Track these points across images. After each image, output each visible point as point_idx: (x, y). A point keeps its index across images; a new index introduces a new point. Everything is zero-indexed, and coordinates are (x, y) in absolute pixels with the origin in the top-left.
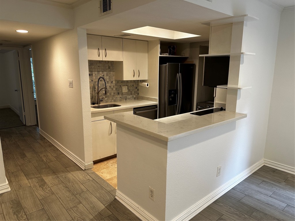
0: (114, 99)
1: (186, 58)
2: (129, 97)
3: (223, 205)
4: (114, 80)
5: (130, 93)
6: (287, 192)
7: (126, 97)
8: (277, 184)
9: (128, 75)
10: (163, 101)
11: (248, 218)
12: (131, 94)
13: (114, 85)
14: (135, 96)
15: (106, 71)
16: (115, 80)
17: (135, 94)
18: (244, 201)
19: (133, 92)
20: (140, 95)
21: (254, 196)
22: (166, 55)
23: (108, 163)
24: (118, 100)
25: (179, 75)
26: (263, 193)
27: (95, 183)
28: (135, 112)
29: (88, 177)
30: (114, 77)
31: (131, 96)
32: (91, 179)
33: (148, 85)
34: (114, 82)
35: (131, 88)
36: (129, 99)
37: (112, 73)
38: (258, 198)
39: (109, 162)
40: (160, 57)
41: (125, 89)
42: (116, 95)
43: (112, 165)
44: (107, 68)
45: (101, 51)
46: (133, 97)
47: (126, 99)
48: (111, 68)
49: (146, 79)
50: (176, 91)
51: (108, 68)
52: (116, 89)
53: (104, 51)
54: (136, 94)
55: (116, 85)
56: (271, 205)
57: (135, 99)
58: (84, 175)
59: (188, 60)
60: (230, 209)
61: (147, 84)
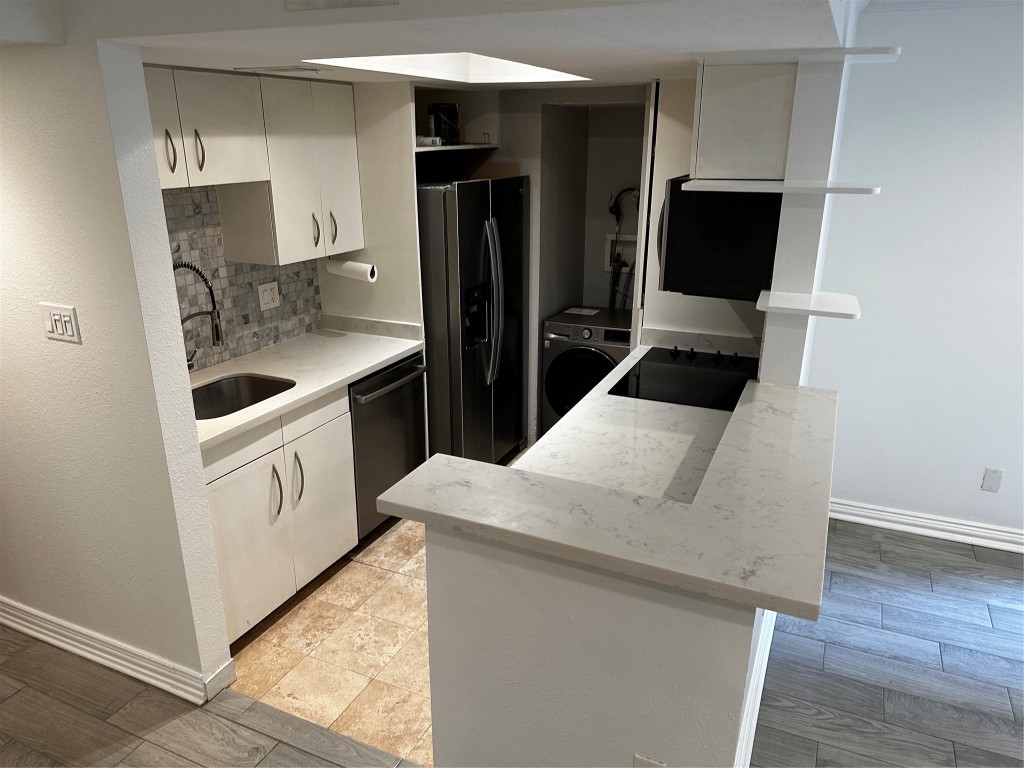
0: (231, 346)
2: (288, 325)
3: (792, 705)
4: (222, 261)
5: (288, 308)
6: (912, 597)
7: (276, 328)
8: (871, 576)
11: (887, 730)
12: (295, 313)
13: (225, 283)
14: (307, 320)
15: (186, 229)
16: (228, 265)
17: (307, 312)
18: (835, 666)
19: (300, 304)
20: (331, 310)
21: (848, 639)
22: (434, 144)
23: (283, 638)
24: (249, 349)
25: (490, 225)
26: (859, 620)
27: (297, 755)
28: (355, 399)
29: (244, 739)
30: (220, 251)
31: (295, 320)
32: (262, 742)
33: (372, 274)
34: (223, 272)
35: (292, 287)
36: (288, 334)
37: (209, 231)
38: (862, 645)
39: (284, 631)
40: (417, 154)
41: (268, 298)
42: (237, 329)
43: (308, 645)
44: (190, 210)
45: (177, 142)
46: (301, 321)
47: (277, 338)
48: (205, 209)
49: (358, 244)
50: (486, 289)
51: (191, 213)
52: (235, 300)
53: (189, 141)
54: (313, 311)
55: (231, 284)
56: (908, 660)
57: (309, 329)
58: (220, 735)
59: (495, 159)
60: (820, 713)
61: (368, 267)
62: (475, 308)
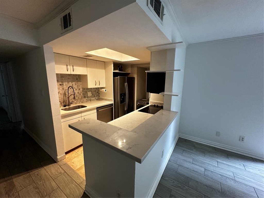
0: (82, 101)
1: (129, 74)
2: (93, 99)
3: (168, 179)
4: (81, 88)
5: (93, 96)
6: (200, 157)
7: (91, 99)
9: (91, 85)
10: (116, 101)
11: (188, 189)
12: (94, 97)
13: (81, 91)
14: (97, 98)
15: (74, 82)
16: (82, 88)
17: (97, 97)
18: (180, 171)
19: (96, 96)
20: (100, 97)
21: (184, 165)
22: (117, 71)
23: (78, 151)
24: (85, 102)
25: (126, 84)
26: (187, 161)
28: (98, 111)
29: (60, 171)
30: (81, 86)
31: (94, 98)
32: (63, 172)
33: (106, 91)
34: (81, 89)
35: (94, 93)
36: (93, 100)
37: (79, 83)
40: (113, 72)
41: (89, 94)
42: (83, 98)
43: (81, 153)
44: (75, 79)
45: (69, 67)
46: (96, 98)
47: (91, 101)
48: (78, 79)
49: (104, 86)
50: (125, 94)
51: (76, 79)
52: (83, 94)
53: (71, 67)
54: (98, 97)
55: (82, 91)
56: (196, 172)
57: (97, 100)
58: (56, 169)
59: (130, 75)
60: (174, 182)
61: (105, 90)
62: (123, 97)
